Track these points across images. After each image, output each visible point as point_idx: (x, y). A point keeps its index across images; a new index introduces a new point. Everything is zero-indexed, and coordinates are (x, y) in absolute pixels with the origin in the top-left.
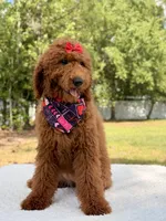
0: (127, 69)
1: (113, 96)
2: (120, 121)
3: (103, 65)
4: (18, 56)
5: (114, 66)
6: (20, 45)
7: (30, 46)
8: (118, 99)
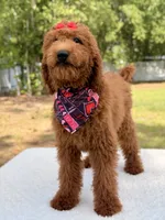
0: (145, 28)
1: (131, 58)
2: (138, 82)
3: (120, 25)
4: (33, 19)
5: (132, 26)
6: (35, 7)
7: (44, 8)
8: (136, 60)
